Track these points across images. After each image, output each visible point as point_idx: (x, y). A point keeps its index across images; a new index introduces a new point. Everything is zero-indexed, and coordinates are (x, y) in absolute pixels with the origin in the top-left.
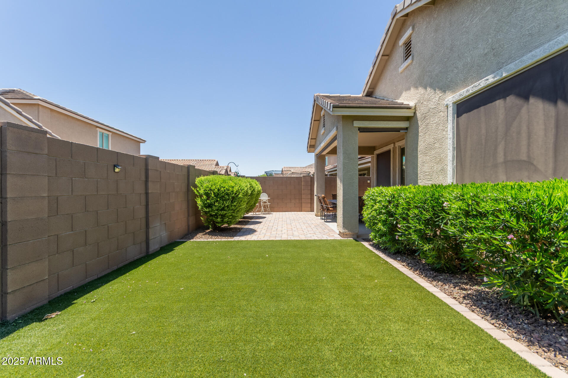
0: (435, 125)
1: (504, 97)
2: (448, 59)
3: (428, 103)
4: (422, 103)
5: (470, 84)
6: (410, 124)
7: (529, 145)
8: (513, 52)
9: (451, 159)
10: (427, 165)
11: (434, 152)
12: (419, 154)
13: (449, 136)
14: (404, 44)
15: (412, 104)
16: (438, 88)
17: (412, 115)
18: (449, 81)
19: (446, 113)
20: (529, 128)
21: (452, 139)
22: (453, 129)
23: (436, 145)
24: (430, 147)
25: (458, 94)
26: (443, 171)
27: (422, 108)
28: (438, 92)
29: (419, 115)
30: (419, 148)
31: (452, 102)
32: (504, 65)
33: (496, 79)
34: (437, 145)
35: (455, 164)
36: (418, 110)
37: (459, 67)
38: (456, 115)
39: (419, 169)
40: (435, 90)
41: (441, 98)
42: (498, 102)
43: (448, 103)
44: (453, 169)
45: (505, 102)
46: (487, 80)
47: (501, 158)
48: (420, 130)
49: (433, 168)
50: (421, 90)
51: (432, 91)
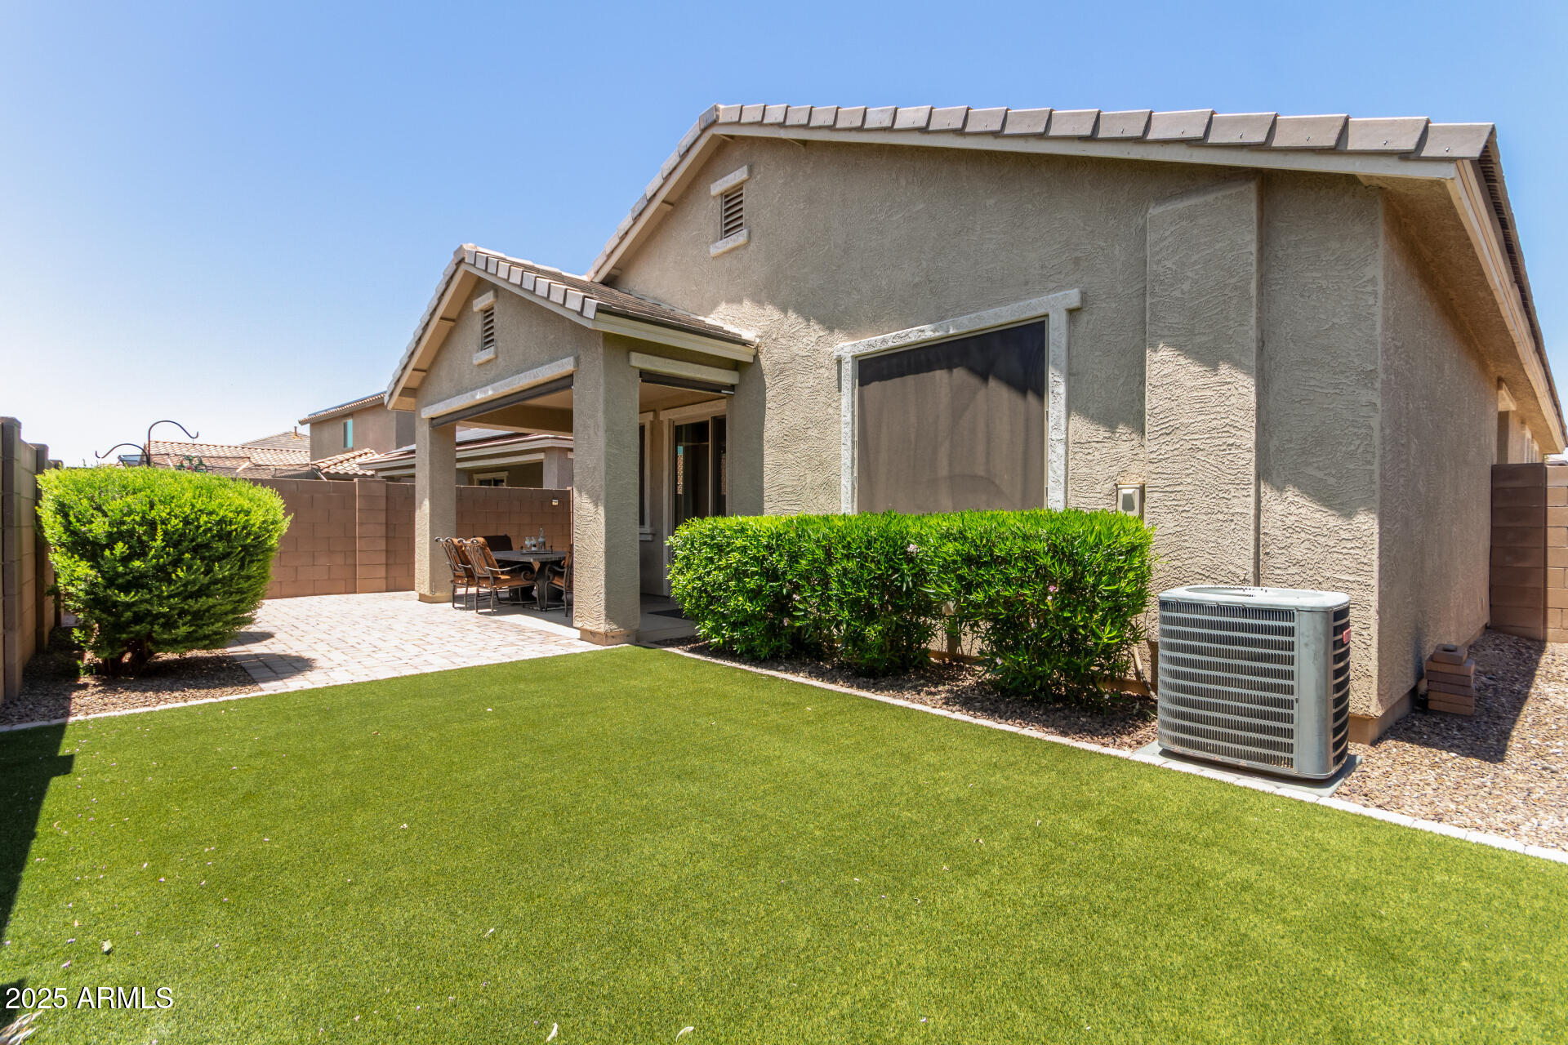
0: (807, 391)
1: (950, 367)
2: (839, 266)
3: (791, 344)
4: (774, 340)
5: (886, 329)
6: (741, 379)
7: (988, 454)
8: (964, 297)
9: (849, 463)
10: (787, 471)
11: (806, 447)
12: (765, 448)
13: (843, 419)
14: (722, 194)
15: (747, 335)
16: (816, 318)
17: (751, 360)
18: (842, 312)
19: (834, 372)
20: (988, 426)
21: (850, 425)
22: (853, 407)
23: (809, 432)
24: (792, 436)
25: (865, 341)
26: (830, 487)
27: (776, 351)
28: (816, 327)
29: (765, 363)
30: (766, 435)
31: (852, 354)
32: (950, 314)
33: (937, 334)
34: (813, 433)
35: (856, 475)
36: (764, 351)
37: (864, 290)
38: (857, 381)
39: (765, 480)
40: (808, 320)
41: (823, 340)
42: (938, 373)
43: (842, 353)
44: (852, 484)
45: (951, 376)
46: (923, 331)
47: (943, 472)
48: (769, 394)
49: (802, 478)
50: (772, 313)
51: (800, 320)
